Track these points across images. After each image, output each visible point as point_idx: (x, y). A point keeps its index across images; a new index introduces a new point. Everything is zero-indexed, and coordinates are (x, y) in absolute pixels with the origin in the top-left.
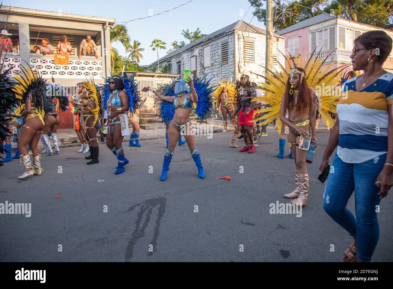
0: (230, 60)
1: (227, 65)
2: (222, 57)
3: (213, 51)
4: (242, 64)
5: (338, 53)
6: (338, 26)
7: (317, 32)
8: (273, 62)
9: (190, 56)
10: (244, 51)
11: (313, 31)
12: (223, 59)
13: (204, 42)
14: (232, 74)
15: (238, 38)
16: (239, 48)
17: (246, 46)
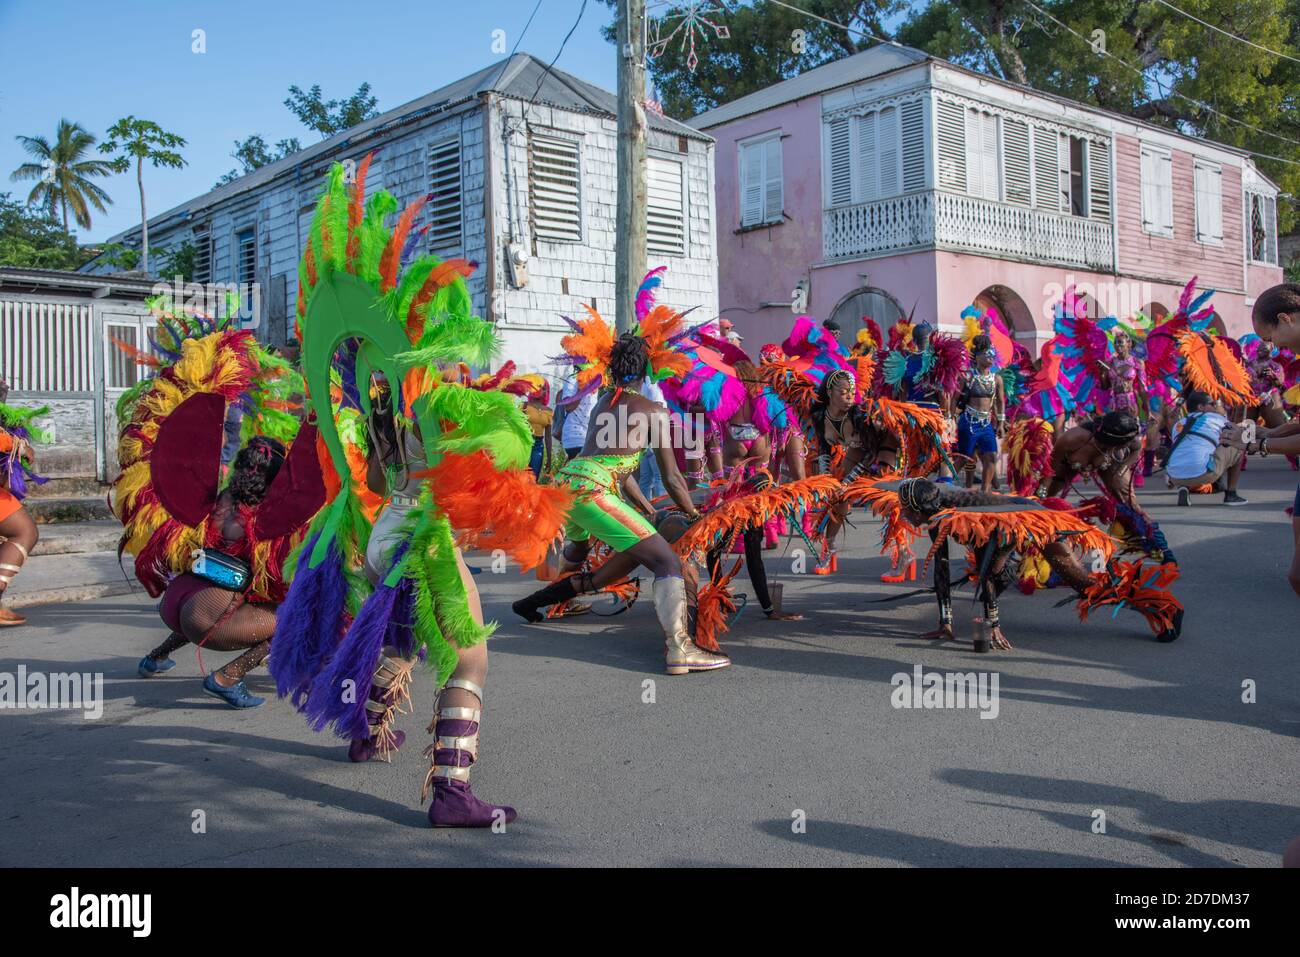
0: (470, 229)
1: (457, 250)
2: (435, 214)
3: (395, 185)
4: (522, 251)
5: (937, 210)
6: (934, 94)
7: (851, 120)
8: (648, 240)
9: (295, 206)
10: (531, 191)
11: (838, 116)
12: (442, 222)
13: (356, 144)
14: (477, 290)
15: (504, 130)
16: (507, 176)
17: (542, 169)
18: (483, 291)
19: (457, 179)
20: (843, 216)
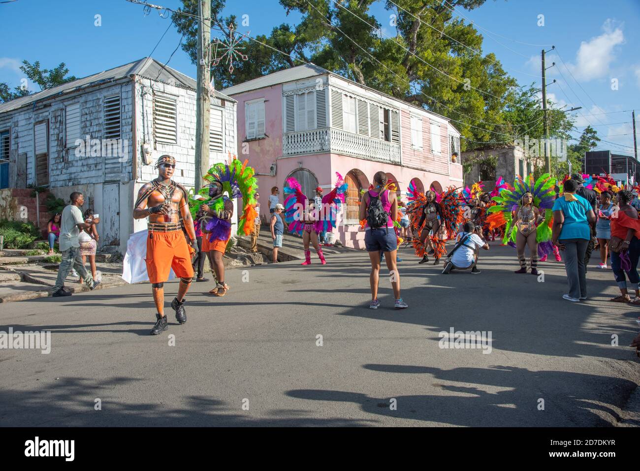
0: (125, 136)
2: (107, 129)
3: (86, 114)
4: (149, 147)
5: (331, 136)
6: (330, 88)
7: (295, 96)
8: (210, 145)
9: (33, 121)
10: (154, 120)
11: (289, 94)
12: (110, 133)
13: (67, 94)
14: (128, 165)
15: (142, 92)
16: (143, 113)
17: (160, 111)
18: (131, 165)
19: (118, 113)
20: (291, 137)
